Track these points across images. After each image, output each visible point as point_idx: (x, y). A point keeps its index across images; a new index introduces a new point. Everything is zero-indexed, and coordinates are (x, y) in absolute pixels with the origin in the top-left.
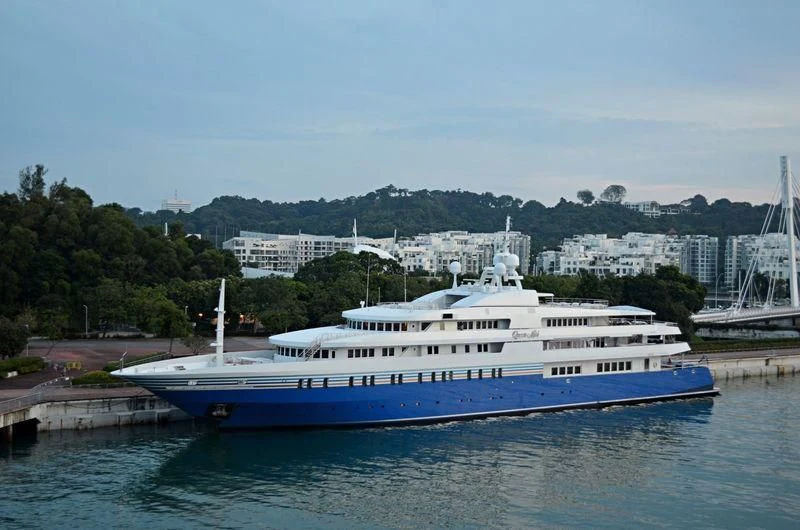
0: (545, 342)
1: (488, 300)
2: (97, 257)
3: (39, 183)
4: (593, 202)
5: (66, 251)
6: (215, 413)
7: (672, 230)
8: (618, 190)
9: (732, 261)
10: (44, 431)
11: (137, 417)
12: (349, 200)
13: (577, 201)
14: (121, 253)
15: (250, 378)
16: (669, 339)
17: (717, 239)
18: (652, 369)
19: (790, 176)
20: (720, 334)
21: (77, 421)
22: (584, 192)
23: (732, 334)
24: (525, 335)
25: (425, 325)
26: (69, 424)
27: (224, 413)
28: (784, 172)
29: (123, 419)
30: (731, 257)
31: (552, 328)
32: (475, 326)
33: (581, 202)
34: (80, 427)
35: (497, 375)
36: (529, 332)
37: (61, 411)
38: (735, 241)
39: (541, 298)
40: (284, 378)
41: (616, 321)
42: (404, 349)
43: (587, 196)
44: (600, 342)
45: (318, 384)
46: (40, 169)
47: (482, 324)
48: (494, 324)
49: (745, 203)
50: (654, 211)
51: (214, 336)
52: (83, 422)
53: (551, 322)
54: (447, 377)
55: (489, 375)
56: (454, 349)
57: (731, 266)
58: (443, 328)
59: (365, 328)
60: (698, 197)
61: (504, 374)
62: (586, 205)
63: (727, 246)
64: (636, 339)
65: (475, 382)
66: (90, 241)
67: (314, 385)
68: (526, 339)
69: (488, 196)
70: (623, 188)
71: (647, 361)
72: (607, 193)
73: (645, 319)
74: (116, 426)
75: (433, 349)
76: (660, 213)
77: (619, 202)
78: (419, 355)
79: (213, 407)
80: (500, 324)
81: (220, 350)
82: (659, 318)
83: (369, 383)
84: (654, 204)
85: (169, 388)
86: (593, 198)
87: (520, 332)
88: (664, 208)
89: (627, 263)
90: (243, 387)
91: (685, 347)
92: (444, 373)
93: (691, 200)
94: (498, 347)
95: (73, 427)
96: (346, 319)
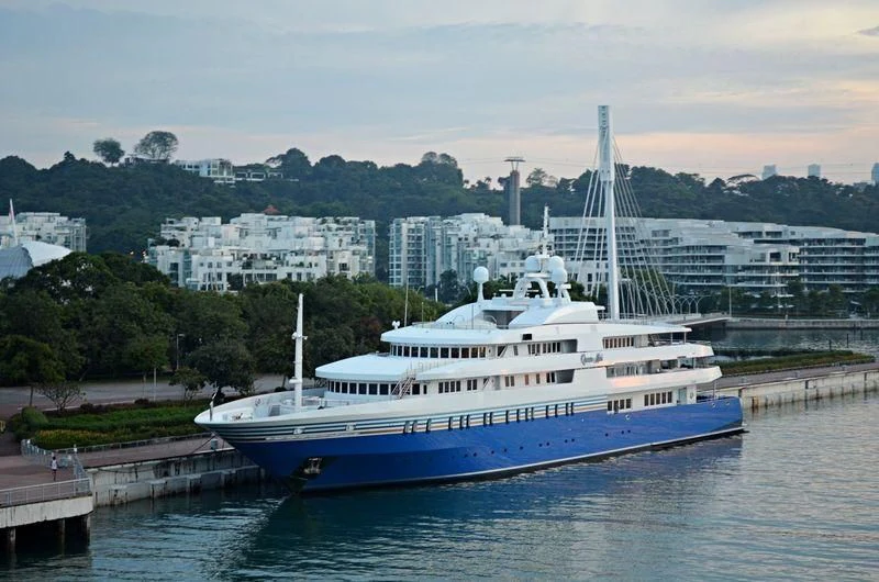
0: (608, 368)
1: (557, 315)
4: (122, 160)
6: (307, 471)
7: (271, 207)
8: (163, 139)
9: (401, 258)
11: (170, 486)
15: (358, 422)
16: (701, 362)
17: (373, 222)
21: (113, 493)
22: (106, 143)
24: (591, 359)
25: (500, 350)
27: (317, 470)
29: (157, 489)
30: (399, 251)
31: (610, 351)
33: (99, 159)
34: (116, 503)
35: (570, 411)
36: (594, 356)
38: (405, 226)
42: (485, 380)
43: (110, 149)
47: (547, 347)
48: (558, 347)
49: (367, 163)
50: (225, 175)
52: (119, 494)
57: (398, 266)
60: (293, 152)
62: (108, 165)
63: (393, 234)
67: (417, 429)
68: (593, 364)
70: (173, 137)
72: (145, 145)
74: (150, 499)
75: (510, 381)
76: (234, 179)
77: (165, 161)
78: (497, 387)
79: (308, 463)
80: (564, 347)
81: (299, 389)
84: (224, 164)
85: (268, 438)
86: (121, 153)
87: (587, 356)
88: (238, 171)
89: (301, 265)
90: (351, 432)
91: (714, 373)
93: (281, 157)
94: (567, 376)
95: (108, 502)
96: (388, 344)
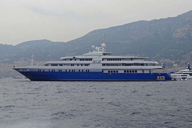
24: (96, 62)
25: (71, 60)
31: (109, 61)
36: (98, 61)
40: (35, 69)
44: (123, 64)
45: (42, 71)
47: (87, 60)
55: (85, 71)
56: (78, 65)
61: (90, 71)
68: (97, 63)
75: (72, 65)
87: (95, 61)
92: (72, 70)
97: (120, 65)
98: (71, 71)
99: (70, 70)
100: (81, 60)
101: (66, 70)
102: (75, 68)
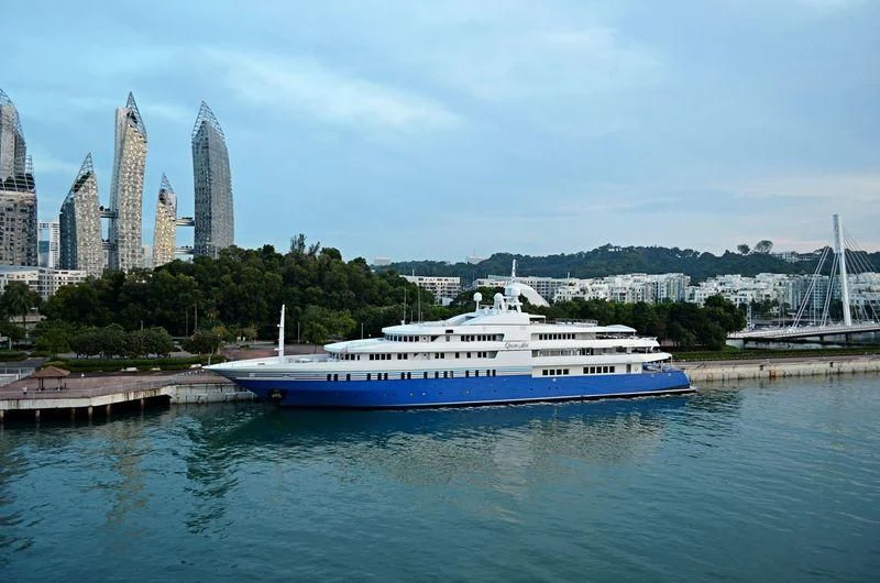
0: (533, 351)
1: (488, 320)
2: (321, 291)
3: (302, 245)
4: (749, 253)
5: (303, 287)
6: (273, 396)
7: (792, 271)
8: (766, 244)
10: (175, 403)
11: (239, 397)
12: (580, 254)
13: (737, 252)
14: (339, 289)
18: (633, 372)
19: (841, 227)
20: (764, 346)
21: (197, 397)
22: (742, 246)
23: (772, 346)
24: (516, 345)
25: (434, 338)
26: (192, 399)
27: (279, 396)
28: (836, 226)
31: (543, 341)
32: (476, 338)
33: (740, 253)
34: (199, 402)
35: (492, 374)
36: (520, 344)
37: (188, 390)
39: (531, 319)
40: (317, 374)
41: (601, 336)
42: (416, 354)
43: (744, 248)
44: (584, 351)
45: (342, 378)
46: (302, 236)
47: (482, 338)
48: (493, 337)
50: (793, 258)
51: (277, 343)
52: (201, 398)
53: (542, 337)
54: (449, 376)
55: (485, 374)
56: (457, 355)
58: (448, 340)
59: (395, 340)
60: (827, 248)
62: (744, 255)
64: (621, 350)
65: (470, 379)
66: (319, 281)
67: (339, 379)
68: (515, 348)
69: (676, 250)
70: (770, 242)
71: (629, 366)
72: (759, 246)
73: (628, 335)
74: (225, 402)
76: (798, 259)
77: (768, 252)
78: (428, 359)
79: (272, 392)
80: (497, 338)
81: (281, 353)
82: (641, 334)
83: (383, 378)
84: (793, 253)
86: (749, 250)
87: (511, 343)
88: (801, 256)
89: (744, 295)
91: (666, 356)
92: (446, 373)
93: (821, 250)
94: (494, 354)
95: (195, 401)
96: (383, 333)
97: (574, 354)
98: (441, 376)
99: (437, 374)
100: (464, 338)
101: (426, 374)
102: (448, 364)
